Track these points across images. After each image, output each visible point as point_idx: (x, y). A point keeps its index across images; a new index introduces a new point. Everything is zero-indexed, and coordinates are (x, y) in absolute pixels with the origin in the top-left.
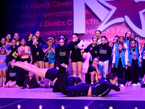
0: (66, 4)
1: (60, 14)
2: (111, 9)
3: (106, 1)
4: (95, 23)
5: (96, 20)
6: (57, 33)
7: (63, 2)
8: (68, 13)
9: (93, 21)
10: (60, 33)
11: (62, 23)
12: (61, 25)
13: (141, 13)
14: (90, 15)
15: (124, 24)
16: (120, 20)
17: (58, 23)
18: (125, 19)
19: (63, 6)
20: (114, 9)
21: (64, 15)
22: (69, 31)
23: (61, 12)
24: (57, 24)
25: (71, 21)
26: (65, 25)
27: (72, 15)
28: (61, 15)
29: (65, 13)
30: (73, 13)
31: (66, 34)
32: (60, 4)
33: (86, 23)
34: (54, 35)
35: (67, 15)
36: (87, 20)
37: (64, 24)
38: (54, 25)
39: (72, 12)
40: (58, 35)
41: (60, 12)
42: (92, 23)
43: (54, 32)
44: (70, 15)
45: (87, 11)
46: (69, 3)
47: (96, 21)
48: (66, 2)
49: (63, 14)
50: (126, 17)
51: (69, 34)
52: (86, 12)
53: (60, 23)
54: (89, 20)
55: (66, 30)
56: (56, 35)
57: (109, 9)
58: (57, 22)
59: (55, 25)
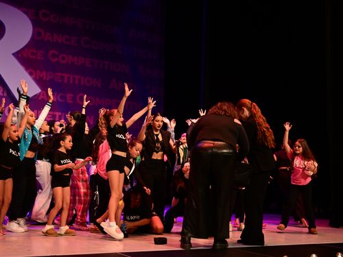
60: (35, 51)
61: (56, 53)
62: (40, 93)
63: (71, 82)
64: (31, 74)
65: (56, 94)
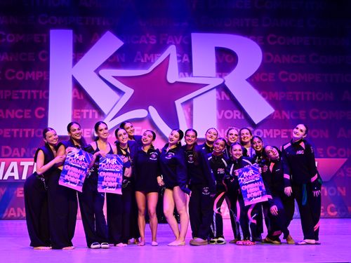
0: (35, 75)
1: (20, 95)
2: (124, 93)
3: (114, 77)
4: (90, 117)
5: (94, 111)
6: (13, 132)
7: (28, 72)
8: (38, 94)
9: (88, 114)
10: (18, 133)
11: (23, 114)
12: (21, 116)
13: (178, 103)
14: (82, 99)
15: (146, 122)
16: (140, 113)
17: (15, 111)
18: (149, 113)
19: (27, 79)
20: (129, 92)
21: (29, 97)
22: (37, 130)
23: (23, 92)
24: (13, 114)
25: (43, 109)
26: (30, 117)
27: (44, 97)
28: (23, 98)
29: (32, 94)
30: (47, 95)
31: (32, 136)
32: (20, 75)
33: (73, 115)
34: (5, 136)
35: (35, 97)
36: (75, 110)
37: (28, 115)
38: (7, 117)
39: (45, 92)
40: (15, 136)
41: (21, 91)
42: (85, 117)
43: (5, 130)
44: (41, 98)
45: (77, 93)
46: (40, 74)
47: (93, 114)
48: (33, 72)
49: (26, 94)
50: (151, 109)
51: (37, 135)
52: (75, 94)
53: (19, 114)
54: (79, 111)
55: (31, 128)
56: (9, 136)
57: (120, 92)
58: (13, 111)
59: (9, 116)
60: (266, 74)
61: (286, 73)
62: (274, 113)
63: (303, 99)
64: (264, 96)
65: (289, 112)
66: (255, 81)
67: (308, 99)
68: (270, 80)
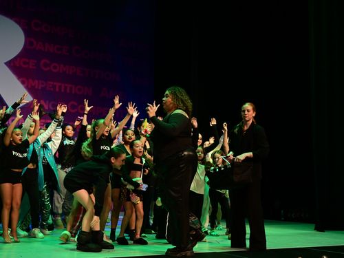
60: (27, 61)
61: (48, 62)
62: (31, 101)
63: (63, 91)
65: (47, 102)
66: (14, 65)
67: (68, 91)
68: (31, 67)
